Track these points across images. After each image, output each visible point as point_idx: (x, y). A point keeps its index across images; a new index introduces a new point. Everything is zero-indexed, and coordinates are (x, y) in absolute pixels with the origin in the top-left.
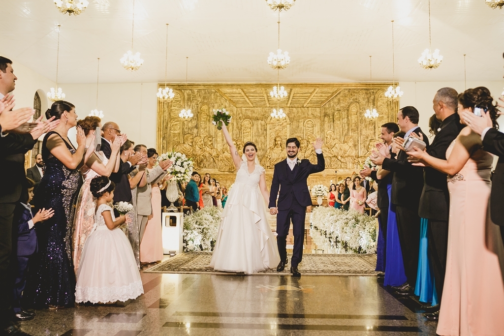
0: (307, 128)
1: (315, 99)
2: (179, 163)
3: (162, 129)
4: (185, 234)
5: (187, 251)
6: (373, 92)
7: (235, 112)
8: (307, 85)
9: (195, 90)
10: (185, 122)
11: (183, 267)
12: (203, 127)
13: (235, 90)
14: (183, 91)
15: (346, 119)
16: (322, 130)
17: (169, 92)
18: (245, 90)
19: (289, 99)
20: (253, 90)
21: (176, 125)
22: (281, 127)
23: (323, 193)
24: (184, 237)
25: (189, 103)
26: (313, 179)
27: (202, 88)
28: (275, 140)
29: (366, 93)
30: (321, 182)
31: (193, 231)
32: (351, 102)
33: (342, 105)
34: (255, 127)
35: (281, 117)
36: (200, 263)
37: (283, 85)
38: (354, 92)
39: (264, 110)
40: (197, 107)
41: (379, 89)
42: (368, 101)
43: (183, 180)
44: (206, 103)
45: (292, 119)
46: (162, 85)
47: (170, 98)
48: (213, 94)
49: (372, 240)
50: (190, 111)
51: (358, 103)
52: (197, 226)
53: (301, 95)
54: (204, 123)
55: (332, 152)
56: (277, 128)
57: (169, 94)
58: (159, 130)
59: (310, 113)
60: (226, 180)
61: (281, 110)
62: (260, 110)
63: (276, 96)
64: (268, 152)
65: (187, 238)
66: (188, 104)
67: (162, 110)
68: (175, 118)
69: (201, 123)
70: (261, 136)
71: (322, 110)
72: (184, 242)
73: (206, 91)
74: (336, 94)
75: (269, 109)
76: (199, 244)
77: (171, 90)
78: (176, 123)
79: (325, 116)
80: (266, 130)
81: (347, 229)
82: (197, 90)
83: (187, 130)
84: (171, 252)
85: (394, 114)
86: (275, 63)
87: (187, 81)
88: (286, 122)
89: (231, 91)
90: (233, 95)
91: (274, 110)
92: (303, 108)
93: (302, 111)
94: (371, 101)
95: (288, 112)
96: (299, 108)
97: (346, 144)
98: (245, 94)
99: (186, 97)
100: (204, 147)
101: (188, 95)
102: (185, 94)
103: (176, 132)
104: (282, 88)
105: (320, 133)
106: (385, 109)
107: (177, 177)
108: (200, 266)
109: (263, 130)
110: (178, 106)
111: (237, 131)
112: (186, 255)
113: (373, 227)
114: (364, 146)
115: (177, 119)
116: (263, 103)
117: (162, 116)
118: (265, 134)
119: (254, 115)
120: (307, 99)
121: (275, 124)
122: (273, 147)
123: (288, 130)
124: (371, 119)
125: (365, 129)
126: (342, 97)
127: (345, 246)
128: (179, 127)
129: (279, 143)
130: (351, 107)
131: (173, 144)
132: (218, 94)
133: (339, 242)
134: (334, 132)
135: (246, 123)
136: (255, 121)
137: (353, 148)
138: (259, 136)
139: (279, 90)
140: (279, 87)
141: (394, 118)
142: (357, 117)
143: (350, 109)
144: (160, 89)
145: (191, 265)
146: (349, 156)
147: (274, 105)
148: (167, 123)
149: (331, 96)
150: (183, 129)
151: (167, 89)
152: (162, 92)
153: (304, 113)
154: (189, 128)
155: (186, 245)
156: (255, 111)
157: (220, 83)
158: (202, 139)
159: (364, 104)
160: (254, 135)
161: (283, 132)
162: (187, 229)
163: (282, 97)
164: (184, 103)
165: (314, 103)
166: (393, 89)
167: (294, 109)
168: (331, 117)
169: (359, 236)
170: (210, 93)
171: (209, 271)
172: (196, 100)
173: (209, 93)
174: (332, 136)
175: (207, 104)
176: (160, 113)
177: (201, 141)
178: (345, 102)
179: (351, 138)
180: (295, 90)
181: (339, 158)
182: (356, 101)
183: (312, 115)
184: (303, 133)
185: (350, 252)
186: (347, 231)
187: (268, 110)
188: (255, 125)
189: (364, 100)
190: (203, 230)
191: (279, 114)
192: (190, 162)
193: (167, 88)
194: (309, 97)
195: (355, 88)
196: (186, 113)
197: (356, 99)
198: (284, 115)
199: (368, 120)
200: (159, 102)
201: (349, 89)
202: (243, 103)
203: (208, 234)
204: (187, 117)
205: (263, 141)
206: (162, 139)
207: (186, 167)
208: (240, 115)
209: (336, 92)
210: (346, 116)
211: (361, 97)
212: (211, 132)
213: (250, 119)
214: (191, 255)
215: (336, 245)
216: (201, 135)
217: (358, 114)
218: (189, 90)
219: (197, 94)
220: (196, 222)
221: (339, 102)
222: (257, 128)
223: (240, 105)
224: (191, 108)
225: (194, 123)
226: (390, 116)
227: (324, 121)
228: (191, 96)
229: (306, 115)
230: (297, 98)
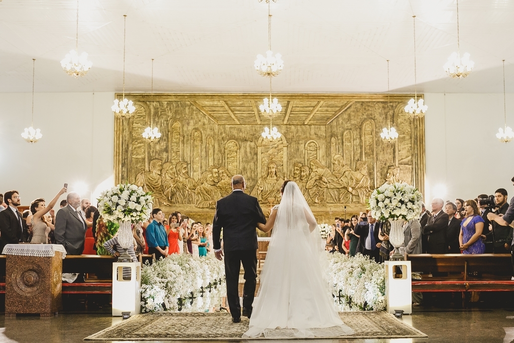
0: (309, 152)
1: (319, 115)
2: (134, 198)
3: (121, 153)
4: (144, 290)
5: (146, 312)
6: (392, 106)
7: (216, 131)
8: (308, 96)
9: (163, 102)
10: (152, 144)
11: (136, 333)
12: (175, 150)
13: (216, 103)
14: (148, 103)
15: (358, 141)
16: (328, 154)
17: (128, 105)
18: (229, 103)
19: (286, 114)
20: (239, 103)
21: (139, 147)
22: (276, 150)
24: (141, 293)
25: (156, 119)
27: (173, 99)
28: (269, 168)
29: (384, 107)
30: (327, 221)
31: (154, 285)
32: (365, 119)
33: (353, 122)
34: (242, 150)
35: (275, 138)
36: (160, 327)
37: (275, 96)
38: (369, 106)
39: (254, 128)
40: (167, 124)
41: (399, 103)
42: (386, 118)
43: (139, 220)
44: (179, 119)
45: (290, 140)
46: (119, 96)
47: (130, 112)
48: (187, 108)
49: (380, 293)
50: (156, 129)
51: (374, 120)
52: (158, 279)
53: (301, 109)
54: (176, 144)
55: (341, 182)
56: (270, 152)
57: (128, 107)
58: (117, 154)
59: (313, 132)
60: (206, 219)
61: (275, 129)
62: (248, 129)
63: (268, 111)
64: (259, 182)
65: (146, 295)
66: (154, 120)
67: (121, 128)
68: (138, 139)
69: (173, 144)
70: (250, 162)
71: (328, 129)
72: (141, 300)
73: (179, 103)
74: (346, 108)
75: (260, 127)
76: (162, 303)
77: (131, 102)
78: (139, 145)
79: (332, 136)
80: (256, 154)
81: (352, 281)
82: (166, 103)
83: (154, 154)
84: (124, 314)
85: (418, 134)
86: (265, 69)
87: (152, 90)
88: (282, 143)
89: (211, 103)
90: (214, 109)
91: (266, 129)
92: (303, 127)
93: (303, 130)
94: (389, 117)
95: (285, 131)
96: (299, 126)
97: (358, 172)
98: (229, 107)
99: (152, 110)
100: (176, 176)
101: (156, 108)
102: (151, 107)
103: (139, 157)
104: (276, 100)
105: (325, 157)
106: (407, 128)
107: (132, 216)
108: (160, 330)
109: (253, 154)
110: (142, 122)
111: (220, 155)
112: (143, 317)
113: (381, 278)
114: (381, 175)
115: (140, 140)
116: (252, 120)
117: (121, 136)
118: (255, 159)
119: (241, 134)
120: (309, 114)
121: (268, 147)
122: (266, 176)
123: (285, 154)
124: (389, 141)
125: (382, 153)
126: (354, 111)
127: (350, 301)
128: (143, 150)
129: (274, 170)
130: (364, 124)
131: (135, 172)
132: (194, 108)
133: (343, 296)
134: (343, 156)
135: (231, 145)
136: (243, 143)
137: (368, 177)
138: (247, 162)
139: (271, 102)
140: (270, 99)
141: (418, 139)
142: (372, 138)
143: (364, 128)
144: (117, 101)
145: (148, 329)
146: (362, 187)
147: (266, 122)
148: (128, 145)
149: (340, 110)
150: (149, 153)
151: (125, 101)
152: (119, 105)
153: (305, 133)
154: (156, 152)
155: (145, 304)
156: (243, 130)
157: (197, 93)
158: (174, 166)
159: (381, 121)
160: (241, 160)
161: (279, 156)
162: (146, 283)
163: (275, 112)
164: (150, 119)
165: (318, 120)
166: (415, 103)
167: (293, 127)
168: (340, 138)
169: (365, 288)
170: (184, 106)
171: (169, 337)
172: (165, 115)
173: (182, 106)
174: (341, 161)
175: (181, 120)
176: (119, 131)
177: (172, 169)
178: (357, 118)
179: (364, 164)
180: (293, 103)
181: (350, 189)
182: (371, 118)
183: (316, 134)
184: (304, 158)
185: (355, 309)
186: (352, 283)
187: (259, 129)
188: (242, 147)
189: (380, 116)
190: (167, 285)
191: (272, 134)
192: (148, 197)
193: (126, 99)
194: (312, 111)
195: (370, 100)
196: (152, 133)
197: (371, 115)
198: (279, 135)
199: (385, 141)
200: (117, 118)
201: (363, 102)
202: (227, 119)
203: (174, 290)
204: (152, 138)
205: (253, 168)
206: (120, 166)
207: (143, 203)
208: (224, 135)
209: (345, 105)
210: (358, 136)
211: (377, 112)
212: (185, 156)
213: (237, 140)
214: (151, 317)
215: (340, 300)
216: (173, 161)
217: (374, 134)
218: (156, 101)
219: (167, 107)
220: (158, 274)
221: (349, 119)
222: (246, 152)
223: (223, 122)
224: (159, 126)
225: (163, 144)
226: (413, 136)
227: (330, 142)
228: (159, 110)
229: (308, 135)
230: (297, 113)
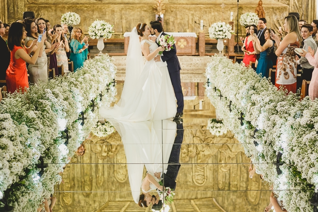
23: (226, 34)
26: (206, 10)
60: (93, 11)
